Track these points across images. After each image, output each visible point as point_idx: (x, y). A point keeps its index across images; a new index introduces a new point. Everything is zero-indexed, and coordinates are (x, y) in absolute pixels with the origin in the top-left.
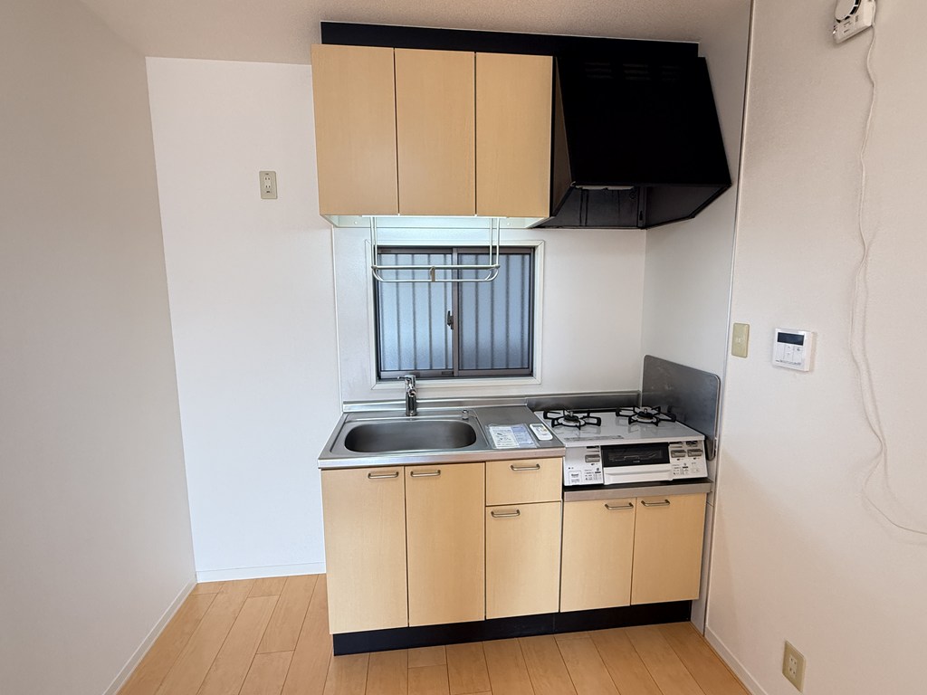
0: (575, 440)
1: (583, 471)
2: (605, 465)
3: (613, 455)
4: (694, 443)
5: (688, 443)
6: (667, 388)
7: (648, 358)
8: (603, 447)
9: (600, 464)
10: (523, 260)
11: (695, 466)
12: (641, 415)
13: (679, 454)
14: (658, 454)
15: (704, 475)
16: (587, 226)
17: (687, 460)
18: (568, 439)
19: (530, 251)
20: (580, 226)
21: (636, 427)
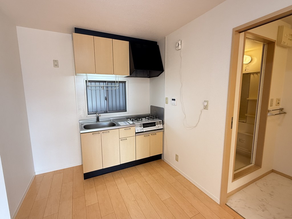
0: (137, 123)
1: (139, 129)
2: (143, 128)
3: (145, 125)
4: (160, 122)
5: (159, 122)
6: (155, 112)
7: (151, 106)
8: (143, 124)
9: (143, 127)
10: (123, 84)
11: (160, 126)
12: (150, 118)
13: (158, 124)
14: (153, 124)
15: (162, 128)
16: (137, 77)
17: (159, 125)
18: (136, 123)
19: (125, 82)
20: (136, 77)
21: (149, 120)
